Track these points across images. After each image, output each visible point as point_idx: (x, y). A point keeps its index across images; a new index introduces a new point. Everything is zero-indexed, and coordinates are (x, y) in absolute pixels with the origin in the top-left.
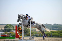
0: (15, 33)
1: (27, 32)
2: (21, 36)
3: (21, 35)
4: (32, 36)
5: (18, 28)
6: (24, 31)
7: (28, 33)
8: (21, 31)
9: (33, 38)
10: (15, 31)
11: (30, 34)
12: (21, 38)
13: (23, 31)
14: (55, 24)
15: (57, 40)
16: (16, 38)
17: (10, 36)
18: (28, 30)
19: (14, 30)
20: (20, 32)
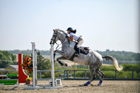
0: (17, 70)
1: (44, 68)
4: (56, 77)
5: (24, 60)
7: (46, 71)
9: (58, 82)
10: (16, 67)
11: (50, 72)
13: (35, 67)
17: (5, 78)
18: (47, 64)
19: (15, 64)
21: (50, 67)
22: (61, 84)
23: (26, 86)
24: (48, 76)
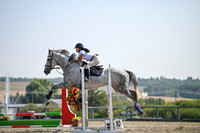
0: (61, 106)
1: (98, 104)
2: (79, 118)
3: (80, 115)
4: (115, 116)
5: (70, 92)
6: (90, 101)
7: (101, 108)
8: (81, 100)
9: (118, 124)
10: (59, 102)
11: (107, 110)
12: (80, 125)
13: (85, 102)
14: (190, 79)
15: (195, 129)
16: (63, 124)
17: (43, 117)
18: (101, 97)
19: (57, 97)
20: (78, 103)
21: (107, 102)
22: (122, 126)
23: (73, 129)
24: (103, 116)
